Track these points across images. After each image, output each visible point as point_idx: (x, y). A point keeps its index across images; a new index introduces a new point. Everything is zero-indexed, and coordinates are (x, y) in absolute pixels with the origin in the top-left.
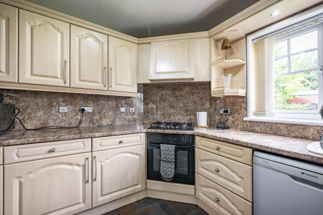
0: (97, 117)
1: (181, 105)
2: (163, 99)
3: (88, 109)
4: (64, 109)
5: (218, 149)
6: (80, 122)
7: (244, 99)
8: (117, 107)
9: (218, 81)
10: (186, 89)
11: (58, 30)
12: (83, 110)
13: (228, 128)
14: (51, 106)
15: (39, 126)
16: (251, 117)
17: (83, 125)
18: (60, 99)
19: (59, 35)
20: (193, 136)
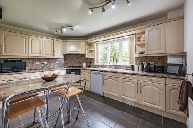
0: (48, 65)
1: (78, 61)
2: (72, 59)
3: (46, 63)
4: (37, 63)
5: (85, 72)
6: (43, 67)
7: (94, 59)
8: (55, 62)
9: (88, 54)
10: (80, 55)
11: (39, 40)
12: (44, 63)
13: (91, 67)
14: (33, 62)
15: (30, 69)
16: (95, 64)
17: (44, 68)
18: (36, 60)
19: (39, 41)
20: (80, 69)
